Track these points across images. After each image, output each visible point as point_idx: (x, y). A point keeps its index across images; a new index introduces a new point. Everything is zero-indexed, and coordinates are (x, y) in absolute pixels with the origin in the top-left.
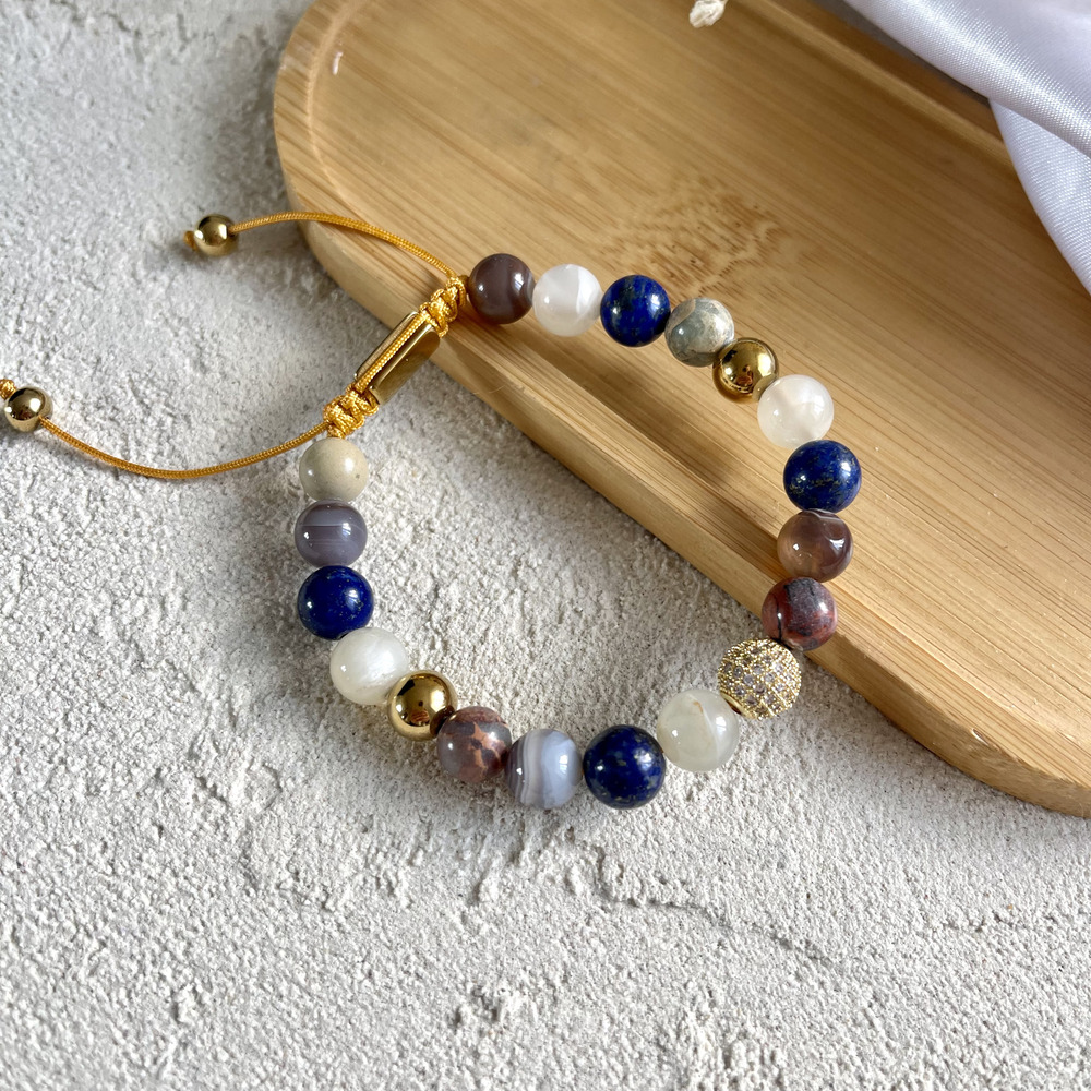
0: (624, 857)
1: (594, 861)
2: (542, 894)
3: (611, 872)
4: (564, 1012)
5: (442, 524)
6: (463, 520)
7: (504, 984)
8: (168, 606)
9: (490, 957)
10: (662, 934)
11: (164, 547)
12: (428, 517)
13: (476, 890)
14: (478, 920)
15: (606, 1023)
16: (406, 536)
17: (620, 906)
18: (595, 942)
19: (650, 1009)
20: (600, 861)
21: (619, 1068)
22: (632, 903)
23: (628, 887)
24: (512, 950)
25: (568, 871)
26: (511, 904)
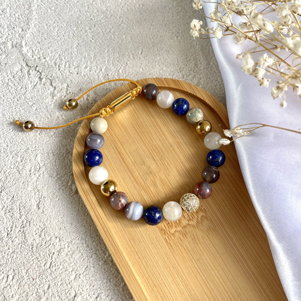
5: (83, 277)
6: (89, 277)
8: (8, 279)
11: (13, 261)
12: (80, 273)
16: (73, 277)
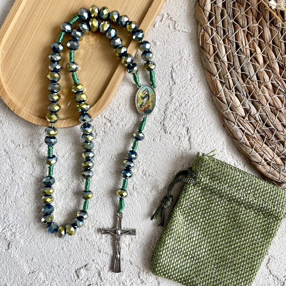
0: (179, 23)
1: (174, 23)
2: (165, 27)
3: (176, 25)
4: (166, 46)
7: (157, 40)
9: (155, 36)
10: (183, 36)
13: (154, 25)
14: (154, 30)
15: (172, 48)
17: (177, 31)
18: (172, 36)
19: (179, 47)
20: (175, 24)
21: (173, 55)
22: (179, 31)
23: (179, 28)
24: (159, 35)
25: (169, 24)
26: (160, 28)
